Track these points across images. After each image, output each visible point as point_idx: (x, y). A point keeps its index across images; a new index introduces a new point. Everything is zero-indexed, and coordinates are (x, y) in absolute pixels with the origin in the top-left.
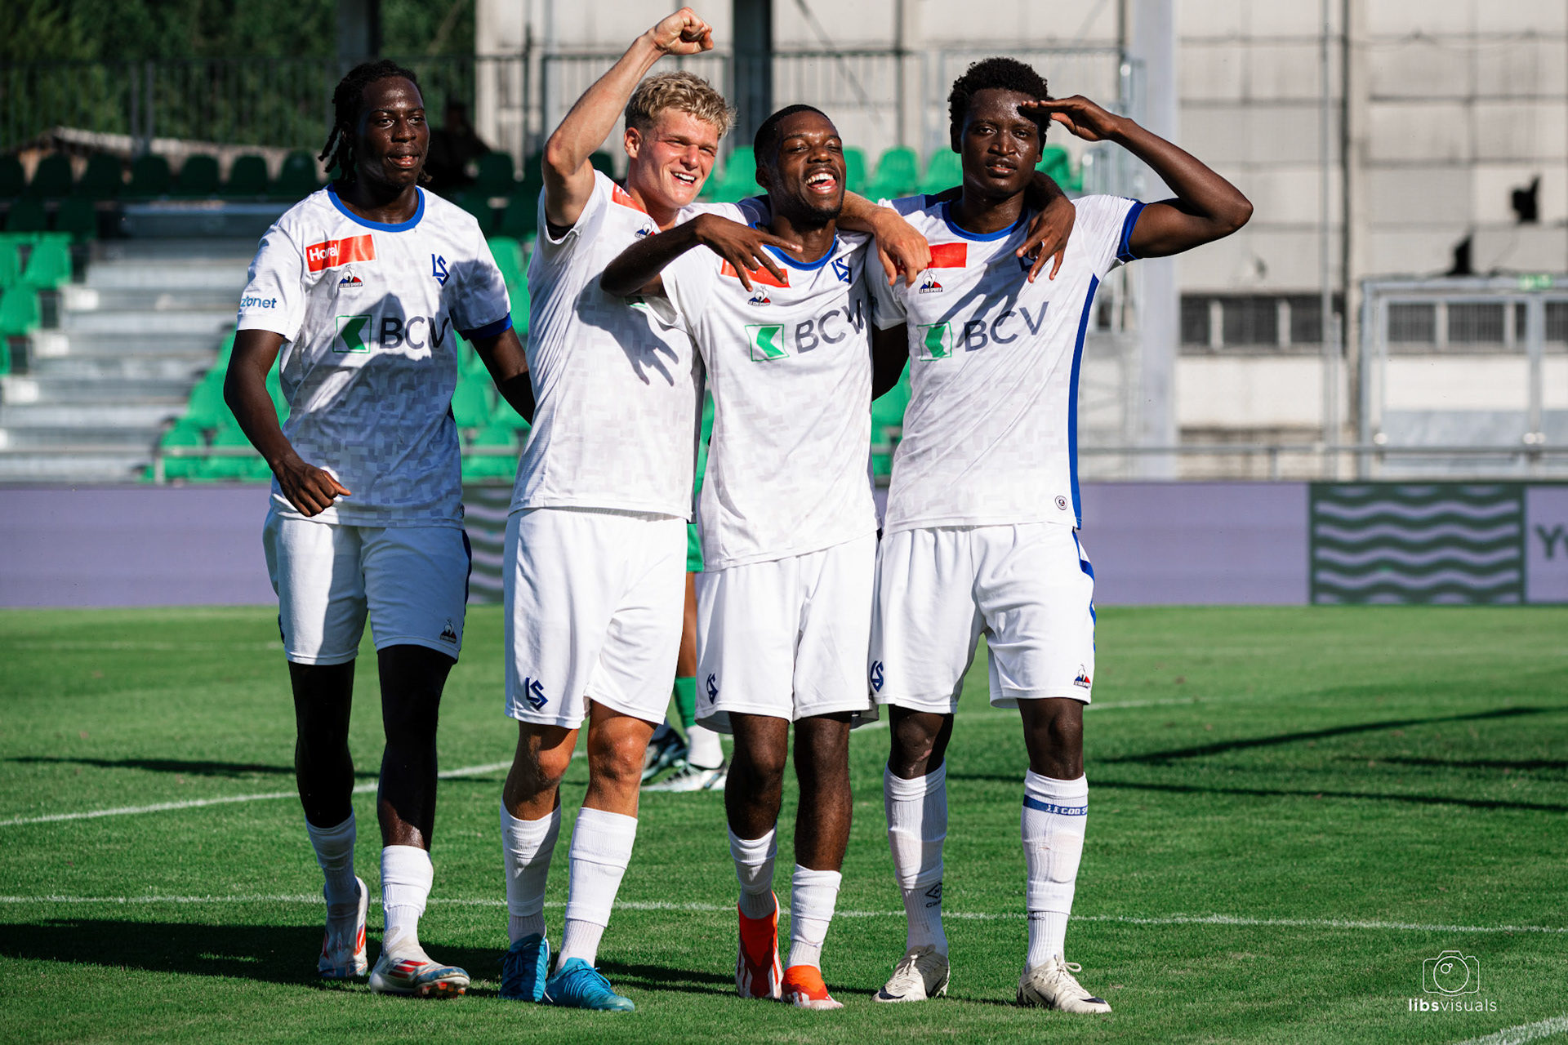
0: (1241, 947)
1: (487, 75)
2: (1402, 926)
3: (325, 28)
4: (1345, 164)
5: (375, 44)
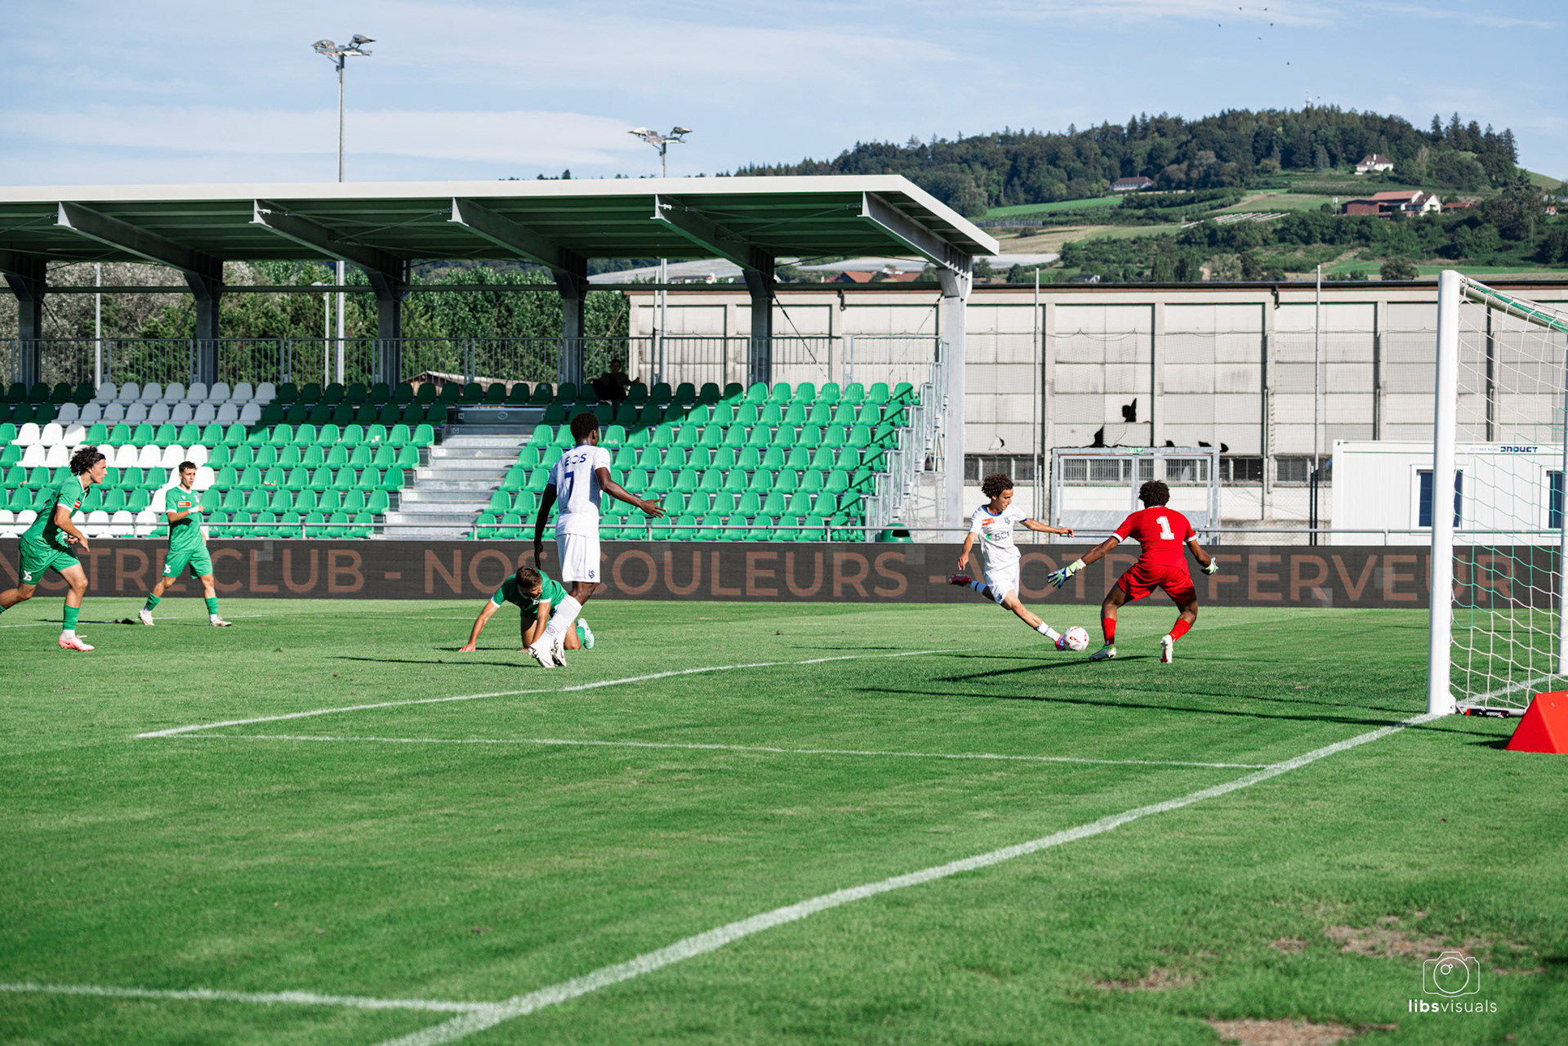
0: (1000, 769)
1: (633, 346)
2: (1077, 760)
3: (555, 324)
4: (1043, 393)
5: (581, 331)
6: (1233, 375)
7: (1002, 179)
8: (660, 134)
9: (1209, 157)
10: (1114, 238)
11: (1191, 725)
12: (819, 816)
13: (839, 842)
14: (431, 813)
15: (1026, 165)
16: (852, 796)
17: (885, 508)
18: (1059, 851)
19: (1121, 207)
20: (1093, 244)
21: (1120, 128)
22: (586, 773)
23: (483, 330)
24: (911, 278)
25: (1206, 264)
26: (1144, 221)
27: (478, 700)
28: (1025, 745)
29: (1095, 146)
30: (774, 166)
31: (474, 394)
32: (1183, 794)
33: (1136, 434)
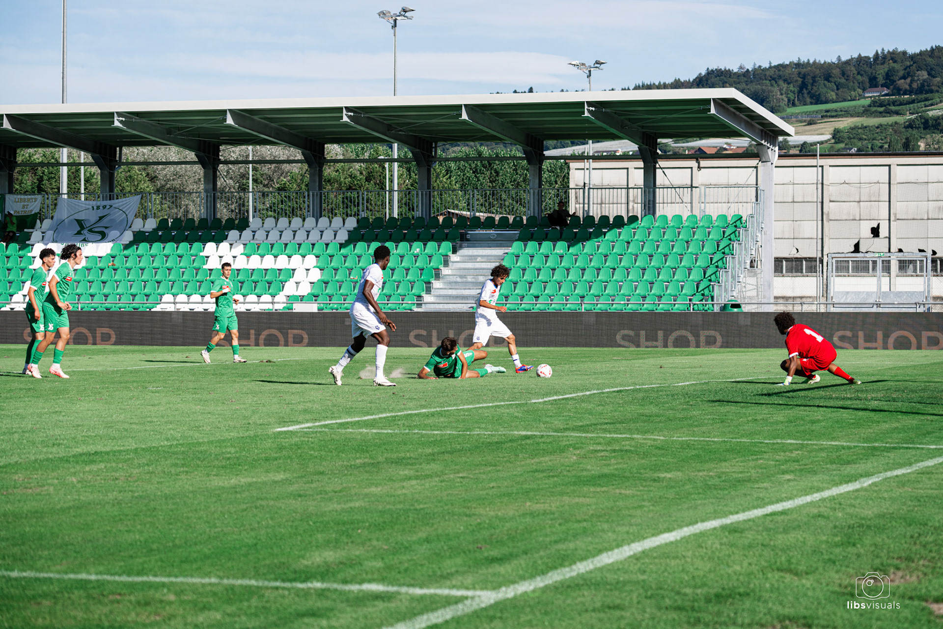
0: (797, 450)
1: (572, 193)
2: (845, 444)
3: (524, 180)
4: (822, 220)
5: (540, 185)
6: (939, 208)
7: (796, 90)
8: (587, 65)
9: (924, 75)
10: (865, 125)
11: (915, 422)
12: (687, 478)
13: (699, 493)
14: (452, 476)
15: (811, 81)
16: (706, 466)
17: (726, 290)
18: (834, 499)
19: (870, 106)
20: (852, 129)
21: (868, 58)
22: (546, 452)
23: (481, 184)
24: (740, 151)
25: (922, 140)
26: (884, 114)
27: (480, 408)
28: (812, 434)
29: (853, 69)
30: (657, 84)
31: (476, 223)
32: (910, 464)
33: (880, 245)
